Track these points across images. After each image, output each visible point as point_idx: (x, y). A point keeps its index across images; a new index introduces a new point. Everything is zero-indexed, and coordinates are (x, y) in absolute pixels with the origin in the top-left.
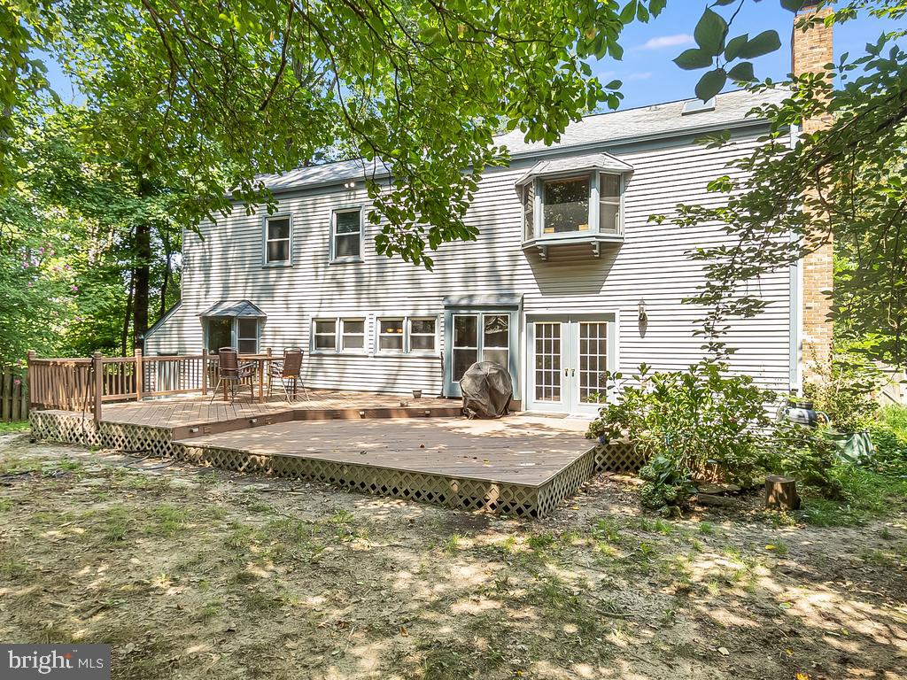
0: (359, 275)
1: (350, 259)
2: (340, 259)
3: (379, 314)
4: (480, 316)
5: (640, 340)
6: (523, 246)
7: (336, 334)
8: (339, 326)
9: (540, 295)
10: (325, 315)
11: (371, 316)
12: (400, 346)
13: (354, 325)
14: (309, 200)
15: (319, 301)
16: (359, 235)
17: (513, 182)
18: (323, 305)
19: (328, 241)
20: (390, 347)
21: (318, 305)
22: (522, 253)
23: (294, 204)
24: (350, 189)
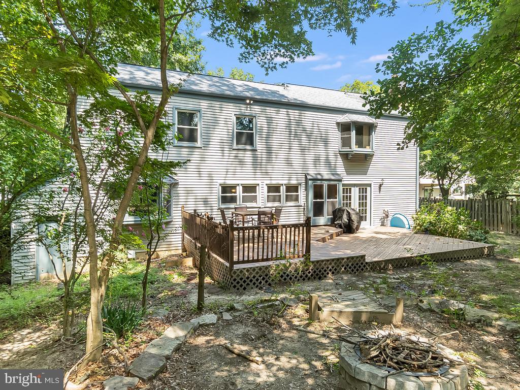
0: (255, 158)
1: (248, 147)
2: (240, 147)
3: (268, 182)
4: (325, 184)
5: (379, 194)
6: (340, 151)
7: (237, 194)
8: (239, 189)
9: (346, 175)
10: (230, 182)
11: (263, 184)
12: (280, 201)
13: (250, 189)
14: (217, 104)
15: (225, 173)
16: (253, 133)
17: (335, 120)
18: (228, 176)
19: (231, 134)
20: (274, 201)
21: (225, 176)
22: (339, 155)
23: (204, 104)
24: (250, 104)
